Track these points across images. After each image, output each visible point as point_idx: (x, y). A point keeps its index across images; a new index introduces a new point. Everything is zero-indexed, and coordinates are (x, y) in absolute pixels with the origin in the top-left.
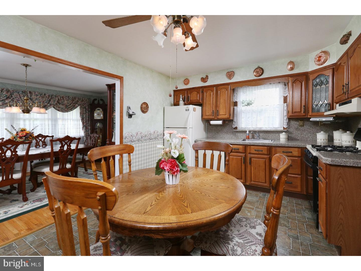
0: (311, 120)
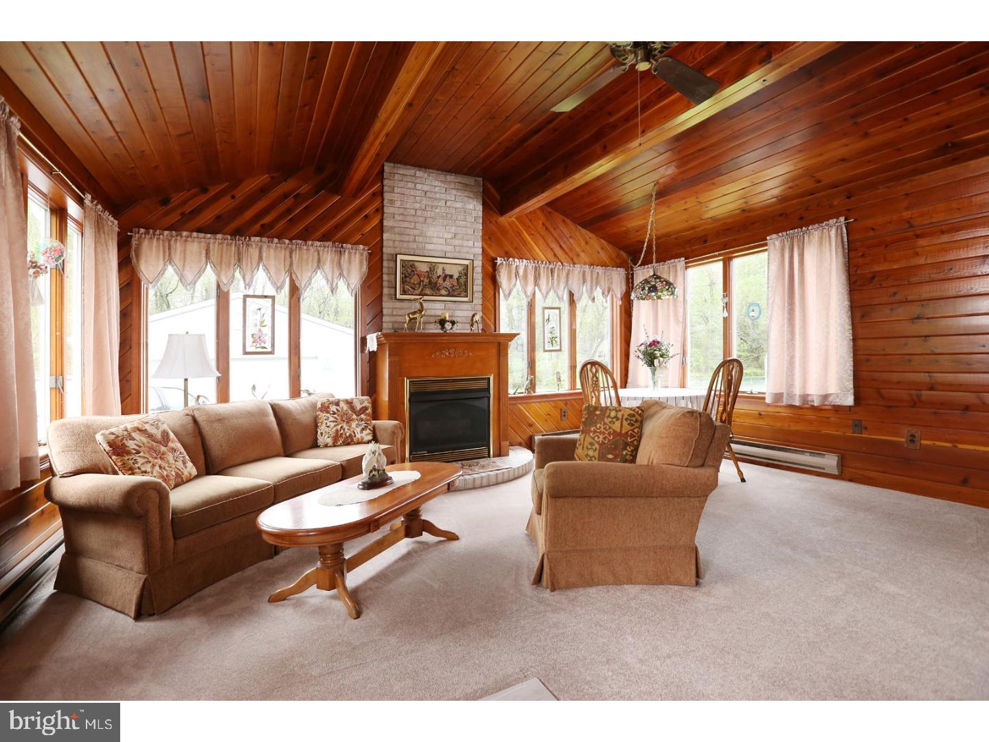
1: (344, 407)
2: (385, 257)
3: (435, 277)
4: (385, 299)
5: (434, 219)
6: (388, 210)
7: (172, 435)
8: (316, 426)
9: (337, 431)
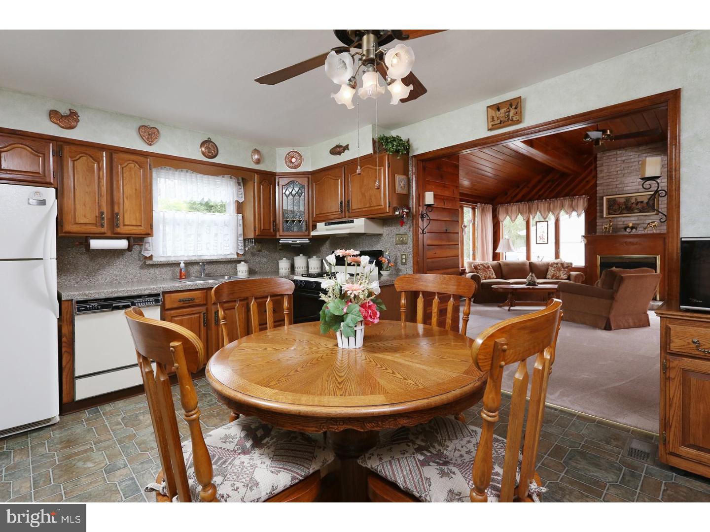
0: (280, 242)
1: (559, 265)
2: (598, 198)
3: (630, 204)
4: (598, 218)
5: (630, 173)
6: (600, 175)
7: (490, 267)
8: (547, 272)
9: (554, 274)
